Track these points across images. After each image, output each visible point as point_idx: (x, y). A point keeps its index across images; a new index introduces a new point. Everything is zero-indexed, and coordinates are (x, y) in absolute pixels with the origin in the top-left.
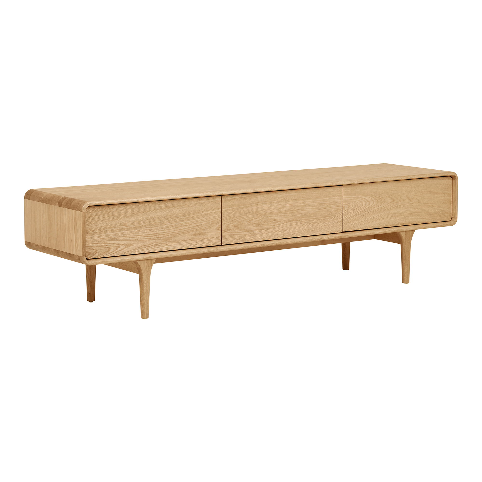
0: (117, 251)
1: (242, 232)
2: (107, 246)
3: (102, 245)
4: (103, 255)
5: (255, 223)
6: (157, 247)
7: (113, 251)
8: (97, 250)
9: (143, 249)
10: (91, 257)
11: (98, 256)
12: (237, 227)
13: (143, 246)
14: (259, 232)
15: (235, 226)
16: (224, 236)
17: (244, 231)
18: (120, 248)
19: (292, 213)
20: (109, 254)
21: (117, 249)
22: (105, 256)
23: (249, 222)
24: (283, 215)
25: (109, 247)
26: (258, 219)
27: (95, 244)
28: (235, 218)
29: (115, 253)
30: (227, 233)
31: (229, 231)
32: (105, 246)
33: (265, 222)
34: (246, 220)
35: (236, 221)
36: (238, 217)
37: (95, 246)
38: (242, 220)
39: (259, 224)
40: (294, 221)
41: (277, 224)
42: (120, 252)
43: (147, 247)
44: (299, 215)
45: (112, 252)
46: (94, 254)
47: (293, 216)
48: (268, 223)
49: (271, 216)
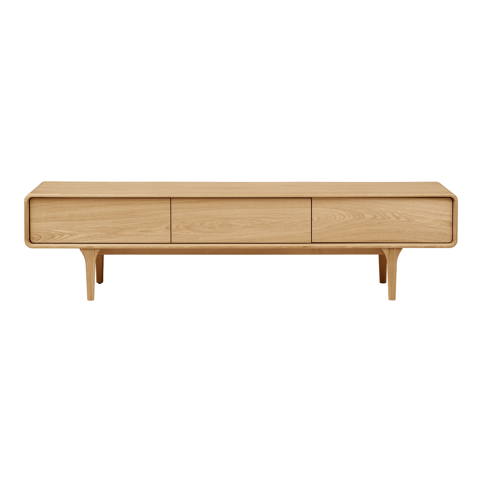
0: (61, 238)
1: (194, 233)
2: (51, 234)
3: (47, 232)
4: (47, 241)
5: (208, 226)
6: (102, 238)
7: (58, 238)
8: (42, 236)
9: (88, 239)
10: (36, 241)
11: (43, 241)
12: (188, 228)
13: (88, 236)
14: (213, 235)
15: (186, 227)
16: (174, 235)
17: (196, 232)
18: (65, 236)
19: (251, 219)
20: (53, 240)
21: (61, 237)
22: (50, 242)
23: (201, 225)
24: (240, 221)
25: (54, 234)
26: (212, 223)
27: (39, 231)
28: (186, 220)
29: (60, 241)
30: (177, 233)
31: (179, 231)
32: (49, 233)
33: (220, 226)
34: (198, 222)
35: (187, 222)
36: (189, 219)
37: (40, 232)
38: (193, 222)
39: (213, 227)
40: (253, 227)
41: (233, 228)
42: (65, 239)
43: (92, 238)
44: (258, 223)
45: (56, 239)
46: (39, 240)
47: (252, 223)
48: (223, 227)
49: (227, 221)
